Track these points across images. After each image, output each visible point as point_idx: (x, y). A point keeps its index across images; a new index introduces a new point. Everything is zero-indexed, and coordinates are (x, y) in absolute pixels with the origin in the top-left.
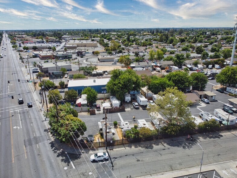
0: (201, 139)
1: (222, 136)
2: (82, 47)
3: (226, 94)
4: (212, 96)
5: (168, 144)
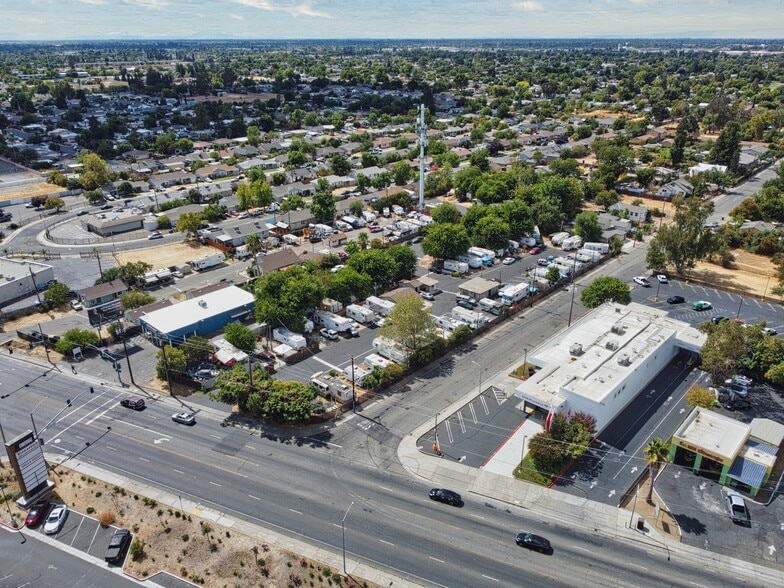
0: (456, 357)
1: (476, 346)
3: (446, 274)
4: (431, 285)
5: (425, 377)
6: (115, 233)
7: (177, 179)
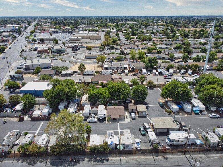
0: (86, 161)
1: (107, 160)
2: (86, 39)
4: (142, 112)
6: (89, 58)
7: (131, 47)
